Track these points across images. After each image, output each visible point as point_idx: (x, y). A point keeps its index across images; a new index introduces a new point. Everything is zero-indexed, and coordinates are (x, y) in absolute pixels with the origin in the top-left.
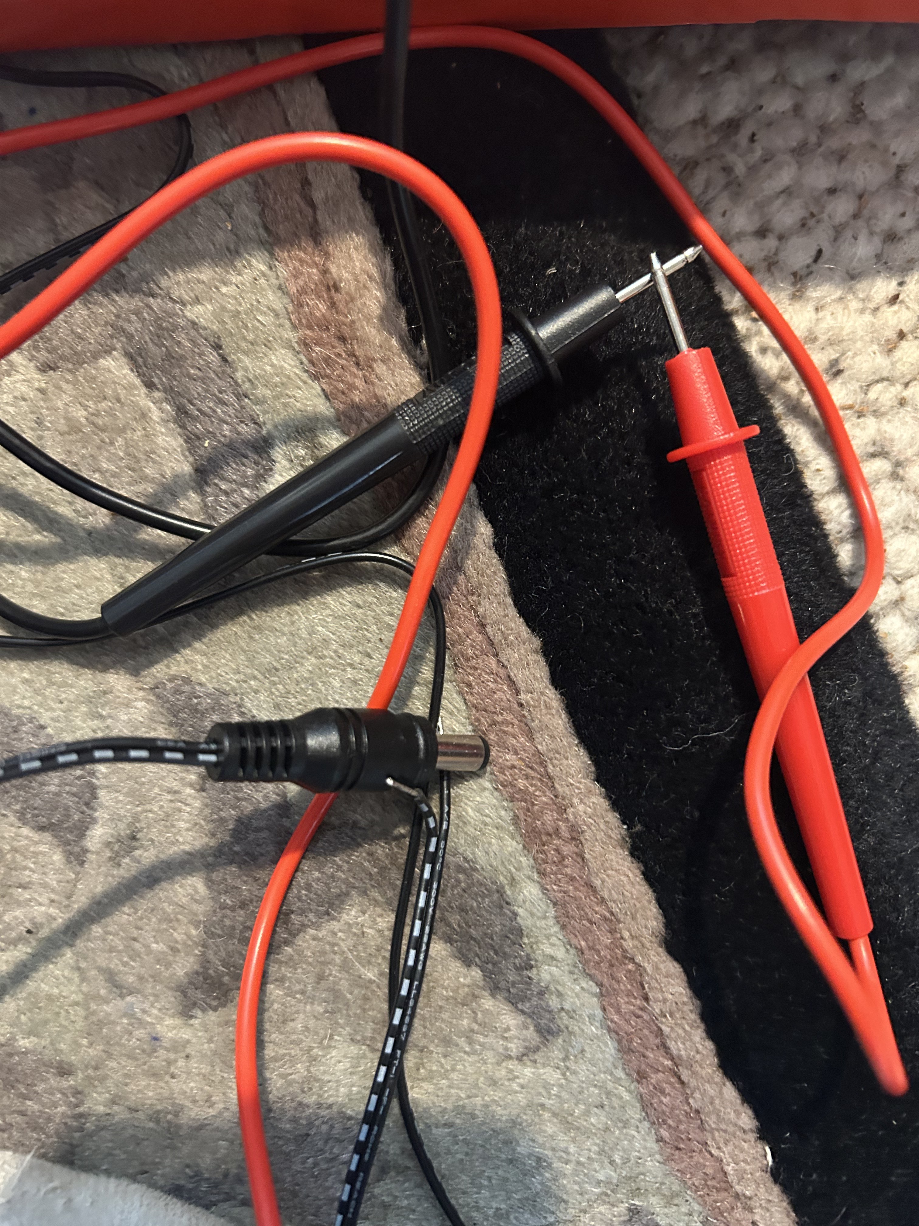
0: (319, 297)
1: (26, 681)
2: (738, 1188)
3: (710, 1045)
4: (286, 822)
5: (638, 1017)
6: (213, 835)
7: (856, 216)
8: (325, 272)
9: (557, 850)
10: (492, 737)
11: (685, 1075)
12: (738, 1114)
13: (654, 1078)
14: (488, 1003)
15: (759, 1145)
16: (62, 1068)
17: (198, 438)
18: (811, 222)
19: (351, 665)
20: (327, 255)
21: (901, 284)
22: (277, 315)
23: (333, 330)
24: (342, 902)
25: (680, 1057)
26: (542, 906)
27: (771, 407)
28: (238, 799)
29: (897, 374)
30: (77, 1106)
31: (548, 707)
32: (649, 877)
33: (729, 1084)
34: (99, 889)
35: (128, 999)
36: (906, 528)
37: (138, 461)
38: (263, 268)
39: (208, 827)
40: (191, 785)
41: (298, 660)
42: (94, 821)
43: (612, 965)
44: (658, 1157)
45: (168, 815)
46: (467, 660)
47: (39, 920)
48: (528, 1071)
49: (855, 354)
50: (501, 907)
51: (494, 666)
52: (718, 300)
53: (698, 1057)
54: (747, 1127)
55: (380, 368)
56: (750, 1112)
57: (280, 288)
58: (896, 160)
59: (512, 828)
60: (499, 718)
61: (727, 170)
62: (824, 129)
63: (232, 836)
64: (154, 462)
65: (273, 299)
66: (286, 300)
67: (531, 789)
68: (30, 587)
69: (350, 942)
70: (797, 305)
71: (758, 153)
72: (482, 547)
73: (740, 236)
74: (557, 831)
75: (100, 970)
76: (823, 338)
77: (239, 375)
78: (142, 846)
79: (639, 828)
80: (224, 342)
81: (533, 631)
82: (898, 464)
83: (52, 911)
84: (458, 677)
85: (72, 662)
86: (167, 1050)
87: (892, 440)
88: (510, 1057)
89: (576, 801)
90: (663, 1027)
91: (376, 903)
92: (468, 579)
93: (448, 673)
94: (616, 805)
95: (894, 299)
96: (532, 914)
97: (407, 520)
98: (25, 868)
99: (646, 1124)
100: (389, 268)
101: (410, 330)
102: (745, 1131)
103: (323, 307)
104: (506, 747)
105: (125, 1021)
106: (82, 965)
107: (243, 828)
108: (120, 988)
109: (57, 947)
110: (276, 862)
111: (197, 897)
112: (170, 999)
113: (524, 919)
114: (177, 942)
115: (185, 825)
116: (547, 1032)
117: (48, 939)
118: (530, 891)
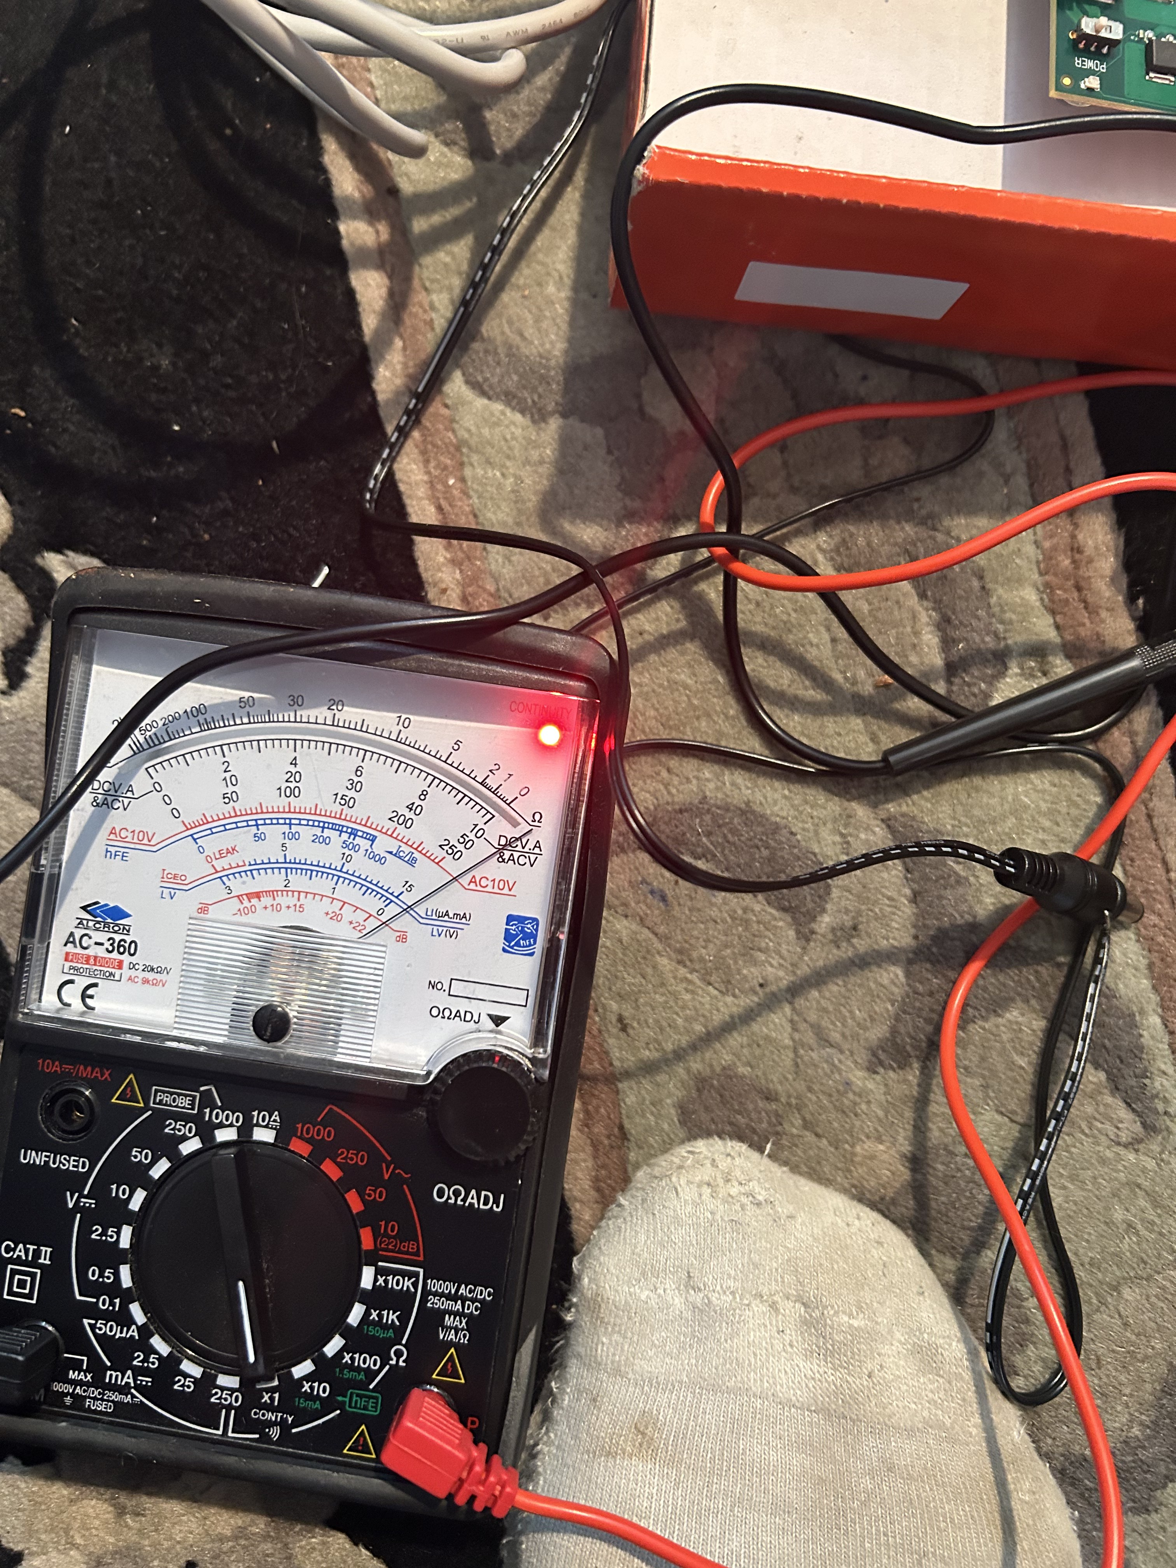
0: (1066, 555)
1: (785, 797)
4: (976, 939)
6: (917, 938)
8: (1073, 537)
10: (1143, 901)
14: (1109, 1099)
16: (768, 1093)
17: (954, 641)
19: (1044, 830)
20: (1076, 525)
22: (1030, 562)
23: (1073, 581)
24: (1008, 1004)
26: (1161, 1032)
28: (940, 913)
30: (775, 1125)
34: (821, 963)
35: (830, 1050)
37: (904, 650)
39: (913, 931)
40: (905, 896)
41: (1004, 818)
42: (824, 910)
45: (884, 916)
47: (771, 978)
48: (1132, 1157)
50: (1131, 1028)
51: (1154, 848)
55: (1104, 614)
57: (1036, 542)
59: (1147, 971)
60: (1152, 888)
63: (932, 941)
64: (917, 652)
66: (1039, 551)
69: (1009, 1035)
75: (813, 1025)
77: (994, 601)
78: (858, 936)
80: (987, 576)
83: (781, 973)
85: (825, 789)
86: (855, 1094)
88: (1120, 1144)
91: (1034, 1011)
96: (1153, 1037)
98: (765, 937)
101: (1131, 591)
103: (1067, 562)
105: (825, 1066)
106: (796, 1018)
107: (941, 936)
108: (824, 1041)
109: (780, 1001)
110: (964, 965)
111: (896, 981)
112: (863, 1057)
113: (1146, 1040)
114: (876, 1013)
115: (897, 926)
116: (1150, 1128)
117: (773, 994)
118: (1155, 1020)
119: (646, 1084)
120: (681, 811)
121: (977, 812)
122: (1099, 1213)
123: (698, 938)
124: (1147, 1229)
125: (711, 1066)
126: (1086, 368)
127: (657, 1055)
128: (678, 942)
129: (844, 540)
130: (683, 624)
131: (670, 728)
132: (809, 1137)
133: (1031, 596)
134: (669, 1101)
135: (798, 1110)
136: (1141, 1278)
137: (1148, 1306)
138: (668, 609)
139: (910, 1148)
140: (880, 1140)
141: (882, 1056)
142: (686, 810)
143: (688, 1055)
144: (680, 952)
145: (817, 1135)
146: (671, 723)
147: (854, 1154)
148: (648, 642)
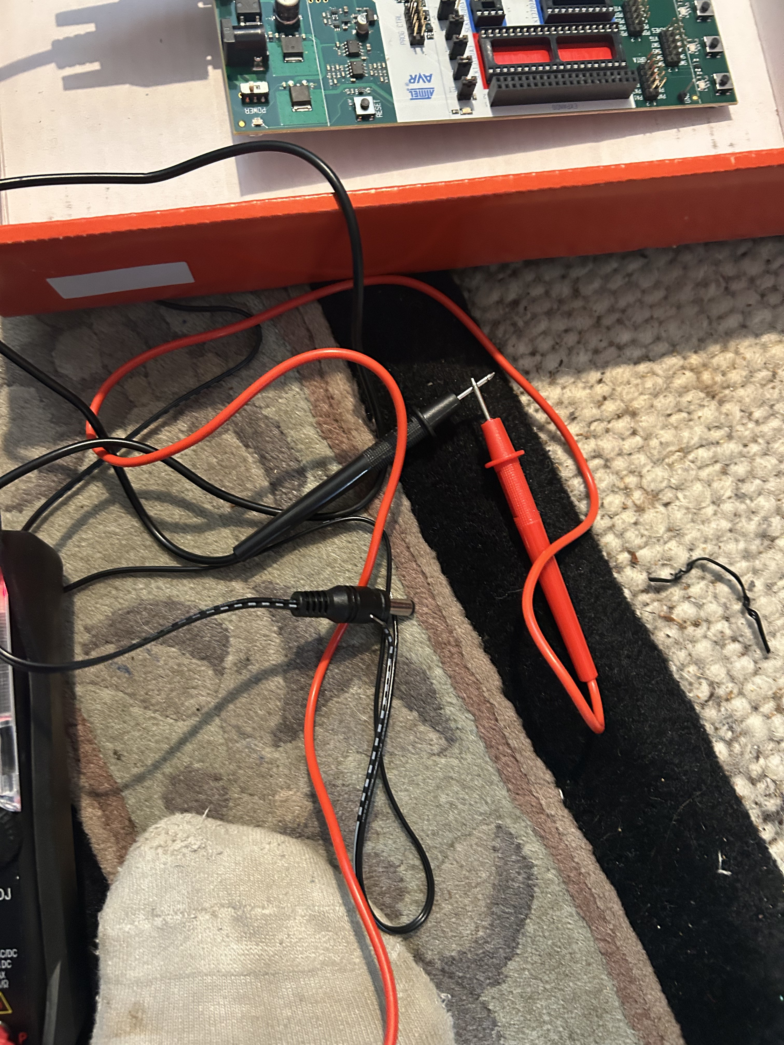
0: (325, 403)
1: (192, 588)
2: (548, 811)
3: (528, 740)
4: (321, 648)
5: (494, 729)
6: (286, 656)
7: (579, 342)
8: (327, 390)
9: (450, 651)
10: (416, 600)
11: (518, 756)
12: (544, 773)
13: (504, 759)
14: (422, 728)
15: (556, 790)
16: (216, 776)
17: (271, 469)
18: (557, 347)
19: (348, 570)
20: (327, 383)
21: (603, 373)
22: (305, 411)
23: (332, 417)
24: (350, 684)
25: (515, 748)
26: (444, 679)
27: (540, 438)
28: (297, 637)
29: (604, 417)
30: (224, 795)
31: (441, 584)
32: (493, 661)
33: (539, 759)
34: (232, 686)
35: (248, 740)
36: (613, 491)
37: (243, 481)
38: (297, 390)
39: (284, 652)
40: (275, 632)
41: (323, 569)
42: (228, 653)
43: (479, 705)
44: (508, 799)
45: (264, 647)
46: (402, 564)
47: (202, 704)
48: (443, 761)
49: (582, 409)
50: (425, 680)
51: (415, 566)
52: (511, 389)
53: (523, 747)
54: (549, 781)
55: (354, 433)
56: (550, 772)
57: (306, 399)
58: (597, 314)
59: (428, 643)
60: (418, 591)
61: (514, 324)
62: (561, 301)
63: (296, 655)
64: (251, 481)
65: (303, 404)
66: (309, 404)
67: (436, 623)
68: (192, 543)
69: (354, 703)
70: (553, 387)
71: (529, 315)
72: (406, 511)
73: (522, 356)
74: (449, 642)
75: (234, 727)
76: (566, 402)
77: (289, 439)
78: (252, 664)
79: (487, 637)
80: (281, 425)
81: (432, 548)
82: (607, 460)
83: (209, 699)
84: (398, 573)
85: (214, 577)
86: (267, 763)
87: (603, 449)
88: (434, 755)
89: (457, 627)
90: (506, 733)
91: (366, 683)
92: (400, 526)
93: (393, 571)
94: (475, 628)
95: (600, 381)
96: (440, 683)
97: (371, 501)
98: (195, 679)
99: (502, 784)
100: (356, 387)
101: (367, 415)
102: (549, 783)
103: (326, 407)
104: (422, 604)
105: (247, 750)
106: (224, 725)
107: (300, 651)
108: (244, 735)
109: (212, 717)
110: (316, 666)
111: (280, 686)
112: (268, 738)
113: (436, 686)
114: (270, 709)
115: (272, 652)
116: (451, 740)
117: (207, 713)
118: (438, 672)
119: (139, 788)
120: (128, 613)
121: (307, 570)
122: (432, 801)
123: (153, 690)
124: (461, 803)
125: (177, 768)
126: (315, 286)
127: (142, 769)
128: (141, 696)
129: (193, 423)
130: (106, 495)
131: (112, 562)
132: (246, 797)
133: (310, 432)
134: (155, 796)
135: (235, 782)
136: (466, 835)
137: (472, 852)
138: (95, 488)
139: (309, 789)
140: (289, 788)
141: (281, 735)
142: (132, 612)
143: (162, 764)
144: (143, 701)
145: (251, 795)
146: (112, 559)
147: (275, 801)
148: (87, 512)
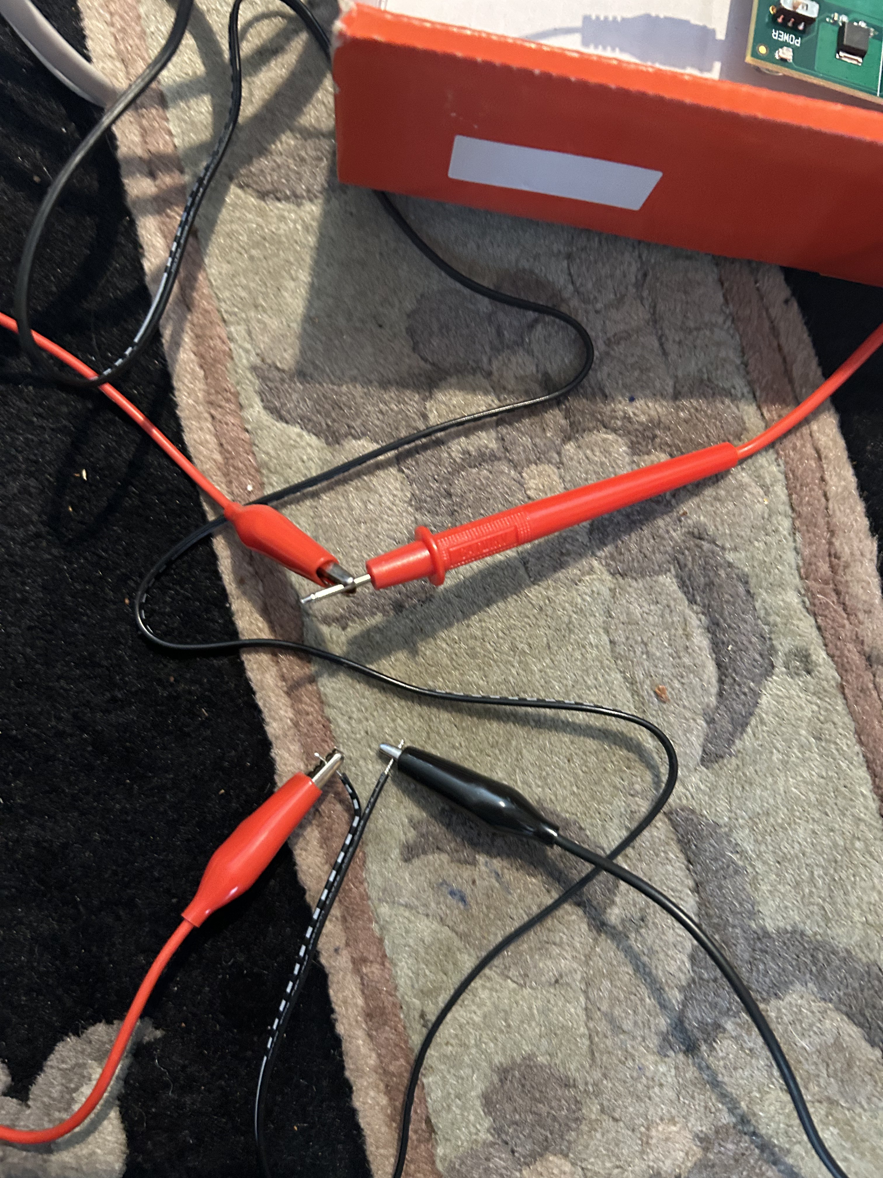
0: (824, 561)
8: (830, 543)
16: (567, 1081)
17: (723, 643)
22: (791, 567)
23: (832, 585)
24: (788, 988)
34: (612, 953)
35: (623, 1037)
42: (613, 903)
57: (795, 549)
65: (791, 557)
66: (799, 558)
69: (791, 1018)
77: (758, 604)
80: (751, 580)
83: (575, 965)
86: (648, 1078)
103: (826, 568)
105: (620, 1053)
106: (590, 1006)
112: (654, 1042)
117: (568, 985)
125: (512, 1056)
128: (476, 939)
133: (793, 599)
134: (473, 1093)
135: (595, 1096)
140: (672, 1121)
141: (672, 1040)
144: (478, 948)
147: (649, 1137)
